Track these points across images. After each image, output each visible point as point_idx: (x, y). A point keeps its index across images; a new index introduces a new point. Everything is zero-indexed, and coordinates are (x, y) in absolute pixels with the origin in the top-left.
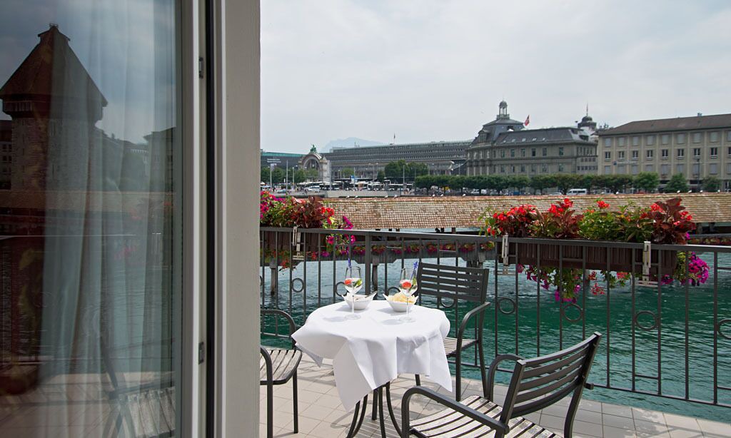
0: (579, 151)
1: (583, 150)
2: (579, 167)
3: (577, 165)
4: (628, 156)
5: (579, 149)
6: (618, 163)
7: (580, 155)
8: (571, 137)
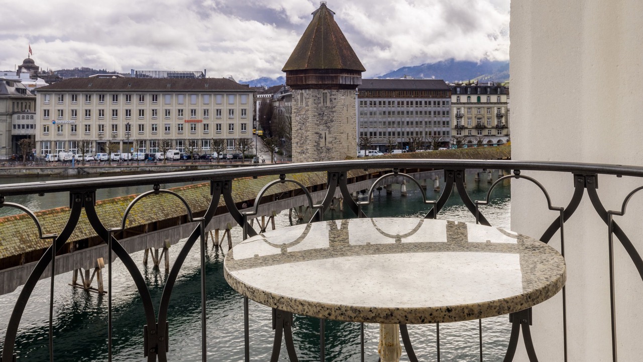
0: (16, 107)
1: (20, 105)
2: (15, 126)
3: (13, 123)
4: (67, 115)
5: (16, 104)
6: (57, 121)
7: (16, 110)
8: (6, 89)
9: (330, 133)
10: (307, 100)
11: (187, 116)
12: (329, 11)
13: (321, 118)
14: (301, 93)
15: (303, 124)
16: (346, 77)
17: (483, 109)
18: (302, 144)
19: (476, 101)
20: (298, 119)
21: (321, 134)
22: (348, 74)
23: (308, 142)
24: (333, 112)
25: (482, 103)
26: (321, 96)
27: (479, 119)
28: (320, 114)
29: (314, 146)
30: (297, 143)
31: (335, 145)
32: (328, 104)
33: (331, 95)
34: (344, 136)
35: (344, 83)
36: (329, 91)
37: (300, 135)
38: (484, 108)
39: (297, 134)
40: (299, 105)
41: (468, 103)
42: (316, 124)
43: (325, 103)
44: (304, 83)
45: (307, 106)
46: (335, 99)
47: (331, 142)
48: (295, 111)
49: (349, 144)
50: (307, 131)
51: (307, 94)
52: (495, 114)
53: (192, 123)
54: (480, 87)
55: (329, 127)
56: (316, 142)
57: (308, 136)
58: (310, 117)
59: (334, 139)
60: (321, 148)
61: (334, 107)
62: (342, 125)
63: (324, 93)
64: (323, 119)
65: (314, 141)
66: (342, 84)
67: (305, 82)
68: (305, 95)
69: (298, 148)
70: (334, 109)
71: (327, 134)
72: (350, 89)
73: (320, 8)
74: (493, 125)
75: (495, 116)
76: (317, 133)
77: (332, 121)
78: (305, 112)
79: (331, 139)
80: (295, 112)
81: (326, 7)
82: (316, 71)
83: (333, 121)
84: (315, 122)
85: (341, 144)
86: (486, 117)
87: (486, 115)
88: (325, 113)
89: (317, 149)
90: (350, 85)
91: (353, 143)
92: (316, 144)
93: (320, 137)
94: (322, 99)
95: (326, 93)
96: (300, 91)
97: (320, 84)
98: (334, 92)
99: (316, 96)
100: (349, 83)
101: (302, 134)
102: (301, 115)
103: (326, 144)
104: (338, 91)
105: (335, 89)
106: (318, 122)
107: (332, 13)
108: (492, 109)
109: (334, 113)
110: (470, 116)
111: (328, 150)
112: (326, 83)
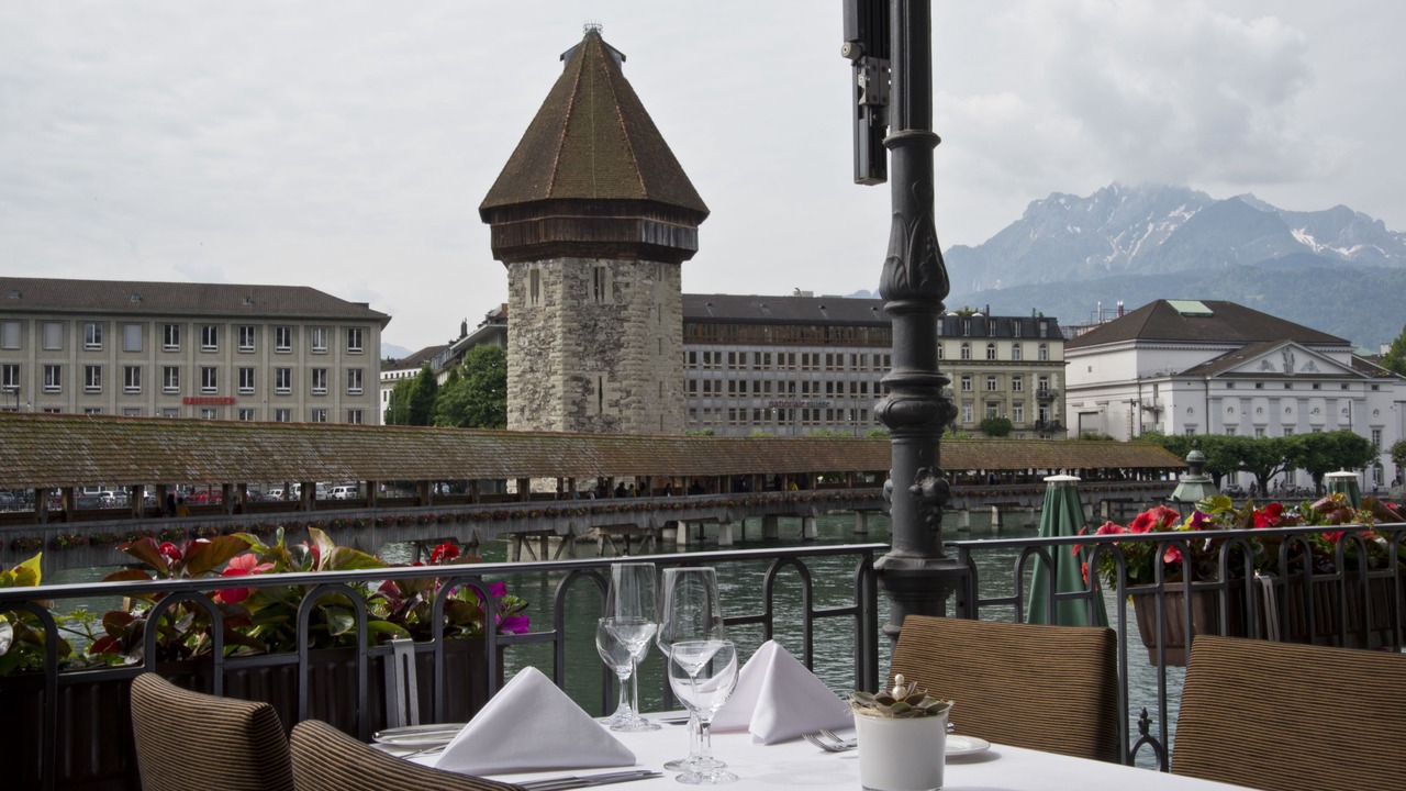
9: (613, 378)
10: (551, 288)
11: (190, 387)
12: (607, 49)
13: (589, 337)
14: (532, 271)
15: (540, 354)
16: (656, 224)
17: (1002, 377)
18: (536, 410)
19: (984, 357)
20: (524, 341)
21: (588, 382)
22: (662, 218)
23: (554, 402)
24: (623, 320)
25: (999, 363)
26: (589, 276)
27: (992, 404)
28: (585, 327)
29: (570, 414)
30: (522, 410)
31: (626, 413)
32: (609, 298)
33: (615, 275)
34: (651, 388)
35: (653, 242)
36: (611, 262)
37: (531, 387)
38: (1004, 374)
39: (520, 386)
40: (528, 305)
41: (963, 362)
42: (574, 354)
43: (600, 297)
44: (543, 240)
45: (551, 304)
46: (627, 285)
47: (616, 404)
48: (517, 320)
49: (666, 412)
50: (549, 374)
51: (551, 273)
52: (1034, 393)
53: (205, 407)
54: (995, 319)
55: (610, 363)
56: (574, 403)
57: (553, 386)
58: (559, 336)
59: (624, 395)
60: (590, 418)
61: (625, 308)
62: (646, 357)
63: (596, 269)
64: (593, 341)
65: (570, 402)
66: (646, 244)
67: (546, 236)
68: (544, 273)
69: (525, 422)
70: (624, 314)
71: (604, 381)
72: (667, 262)
73: (583, 43)
74: (1029, 422)
75: (1034, 397)
76: (576, 379)
77: (619, 345)
78: (545, 321)
79: (617, 396)
80: (515, 325)
81: (600, 38)
82: (576, 204)
83: (622, 346)
84: (573, 347)
85: (643, 409)
86: (1010, 401)
87: (1011, 396)
88: (601, 324)
89: (578, 422)
90: (668, 247)
91: (675, 411)
92: (575, 409)
93: (587, 390)
94: (591, 286)
95: (603, 268)
96: (531, 266)
97: (587, 242)
98: (626, 266)
99: (576, 277)
100: (665, 244)
101: (534, 384)
102: (533, 331)
103: (601, 409)
104: (634, 264)
105: (627, 258)
106: (581, 349)
107: (616, 55)
108: (1027, 378)
109: (625, 324)
110: (970, 396)
111: (609, 424)
112: (605, 239)
